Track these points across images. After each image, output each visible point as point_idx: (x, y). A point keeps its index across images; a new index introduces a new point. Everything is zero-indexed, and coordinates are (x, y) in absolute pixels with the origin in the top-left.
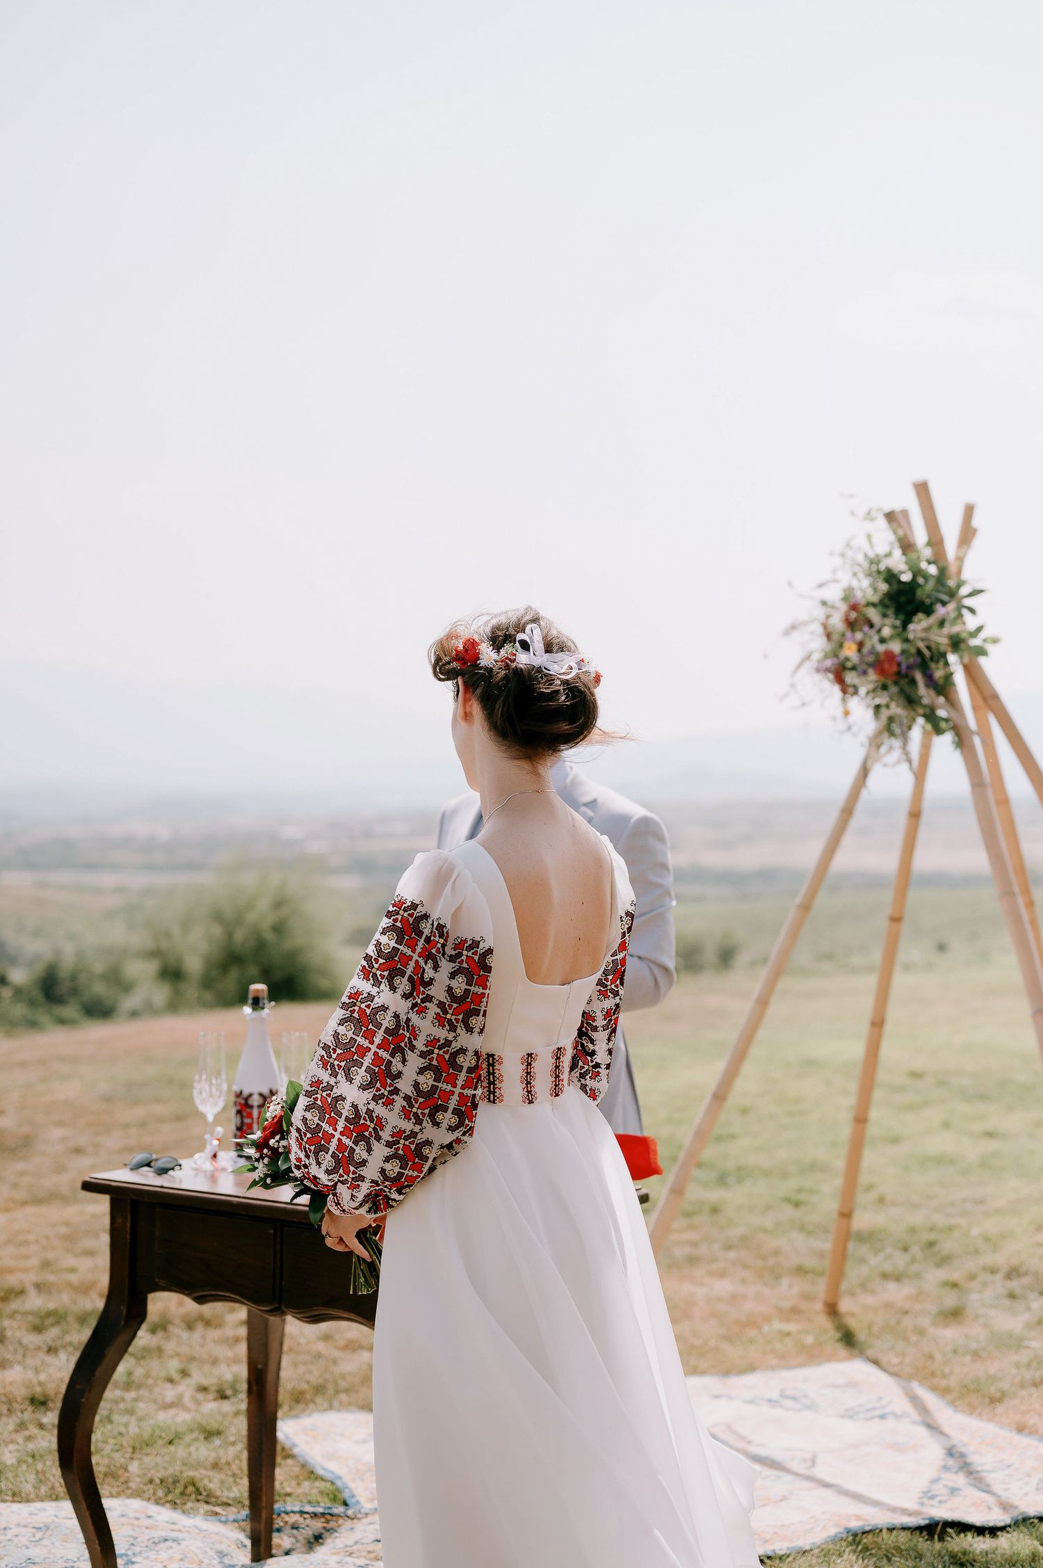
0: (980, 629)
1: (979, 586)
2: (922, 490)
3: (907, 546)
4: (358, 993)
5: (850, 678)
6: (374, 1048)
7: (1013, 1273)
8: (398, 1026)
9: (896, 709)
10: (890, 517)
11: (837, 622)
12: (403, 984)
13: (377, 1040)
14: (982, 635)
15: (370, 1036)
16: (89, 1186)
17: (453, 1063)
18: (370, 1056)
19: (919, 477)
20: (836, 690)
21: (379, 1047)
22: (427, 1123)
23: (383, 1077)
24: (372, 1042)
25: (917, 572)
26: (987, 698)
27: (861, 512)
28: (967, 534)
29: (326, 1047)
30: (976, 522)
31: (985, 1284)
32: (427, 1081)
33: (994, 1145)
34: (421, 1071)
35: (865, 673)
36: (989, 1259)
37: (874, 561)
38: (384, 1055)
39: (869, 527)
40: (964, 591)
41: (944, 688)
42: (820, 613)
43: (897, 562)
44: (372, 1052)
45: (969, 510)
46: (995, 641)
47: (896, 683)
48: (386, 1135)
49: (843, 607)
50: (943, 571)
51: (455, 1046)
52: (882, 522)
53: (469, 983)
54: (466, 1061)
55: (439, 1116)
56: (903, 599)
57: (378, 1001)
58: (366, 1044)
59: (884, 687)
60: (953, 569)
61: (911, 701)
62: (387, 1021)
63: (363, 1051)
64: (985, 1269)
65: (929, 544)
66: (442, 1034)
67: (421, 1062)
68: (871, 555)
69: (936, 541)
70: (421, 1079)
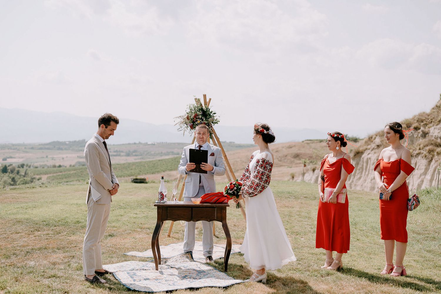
0: (217, 119)
1: (214, 113)
2: (205, 96)
12: (263, 168)
15: (259, 174)
18: (259, 176)
29: (254, 176)
42: (186, 115)
45: (210, 99)
48: (261, 185)
57: (260, 170)
62: (261, 172)
63: (258, 176)
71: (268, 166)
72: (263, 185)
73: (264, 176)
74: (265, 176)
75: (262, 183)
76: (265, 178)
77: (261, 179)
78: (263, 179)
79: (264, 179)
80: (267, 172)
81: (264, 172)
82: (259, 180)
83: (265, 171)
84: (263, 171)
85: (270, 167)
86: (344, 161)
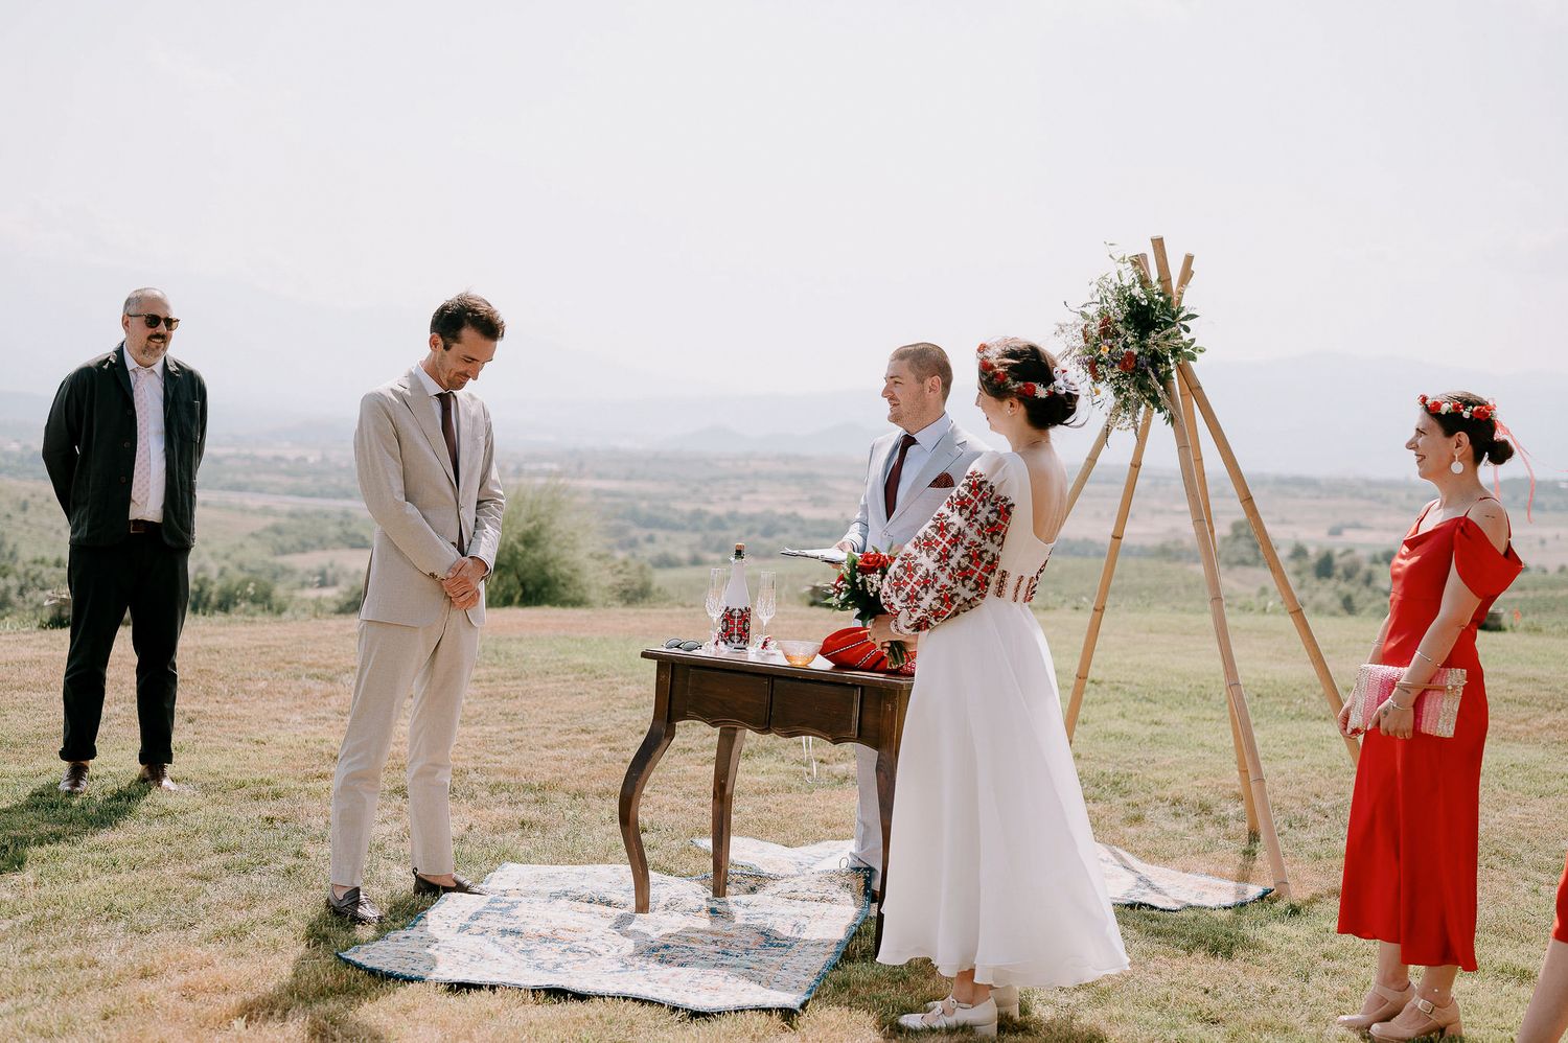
0: (1193, 340)
2: (1158, 244)
3: (1144, 282)
5: (1100, 368)
7: (1176, 802)
8: (959, 533)
9: (1133, 394)
10: (1135, 260)
11: (1095, 330)
14: (1194, 346)
15: (942, 536)
16: (645, 655)
17: (980, 556)
18: (940, 545)
19: (1156, 235)
20: (1090, 379)
22: (959, 584)
23: (945, 556)
24: (942, 540)
25: (1151, 300)
26: (1194, 389)
27: (1118, 257)
28: (1187, 275)
31: (1157, 808)
32: (965, 562)
33: (1158, 729)
34: (963, 556)
35: (1113, 366)
36: (1160, 793)
37: (1122, 290)
39: (1121, 267)
40: (1182, 315)
41: (1165, 380)
42: (1082, 322)
43: (1137, 291)
45: (1189, 259)
46: (1202, 350)
47: (1132, 375)
49: (1099, 321)
50: (1169, 300)
51: (983, 548)
52: (1129, 264)
53: (998, 518)
54: (987, 557)
55: (966, 582)
56: (1139, 317)
58: (939, 540)
59: (1125, 377)
60: (1176, 299)
61: (1142, 387)
63: (938, 543)
64: (1157, 798)
65: (1159, 280)
66: (978, 540)
67: (965, 552)
68: (1121, 286)
69: (1165, 279)
70: (962, 560)
73: (956, 550)
74: (959, 551)
76: (957, 557)
78: (951, 561)
79: (954, 563)
80: (969, 535)
81: (964, 531)
83: (967, 530)
84: (964, 525)
86: (1462, 530)
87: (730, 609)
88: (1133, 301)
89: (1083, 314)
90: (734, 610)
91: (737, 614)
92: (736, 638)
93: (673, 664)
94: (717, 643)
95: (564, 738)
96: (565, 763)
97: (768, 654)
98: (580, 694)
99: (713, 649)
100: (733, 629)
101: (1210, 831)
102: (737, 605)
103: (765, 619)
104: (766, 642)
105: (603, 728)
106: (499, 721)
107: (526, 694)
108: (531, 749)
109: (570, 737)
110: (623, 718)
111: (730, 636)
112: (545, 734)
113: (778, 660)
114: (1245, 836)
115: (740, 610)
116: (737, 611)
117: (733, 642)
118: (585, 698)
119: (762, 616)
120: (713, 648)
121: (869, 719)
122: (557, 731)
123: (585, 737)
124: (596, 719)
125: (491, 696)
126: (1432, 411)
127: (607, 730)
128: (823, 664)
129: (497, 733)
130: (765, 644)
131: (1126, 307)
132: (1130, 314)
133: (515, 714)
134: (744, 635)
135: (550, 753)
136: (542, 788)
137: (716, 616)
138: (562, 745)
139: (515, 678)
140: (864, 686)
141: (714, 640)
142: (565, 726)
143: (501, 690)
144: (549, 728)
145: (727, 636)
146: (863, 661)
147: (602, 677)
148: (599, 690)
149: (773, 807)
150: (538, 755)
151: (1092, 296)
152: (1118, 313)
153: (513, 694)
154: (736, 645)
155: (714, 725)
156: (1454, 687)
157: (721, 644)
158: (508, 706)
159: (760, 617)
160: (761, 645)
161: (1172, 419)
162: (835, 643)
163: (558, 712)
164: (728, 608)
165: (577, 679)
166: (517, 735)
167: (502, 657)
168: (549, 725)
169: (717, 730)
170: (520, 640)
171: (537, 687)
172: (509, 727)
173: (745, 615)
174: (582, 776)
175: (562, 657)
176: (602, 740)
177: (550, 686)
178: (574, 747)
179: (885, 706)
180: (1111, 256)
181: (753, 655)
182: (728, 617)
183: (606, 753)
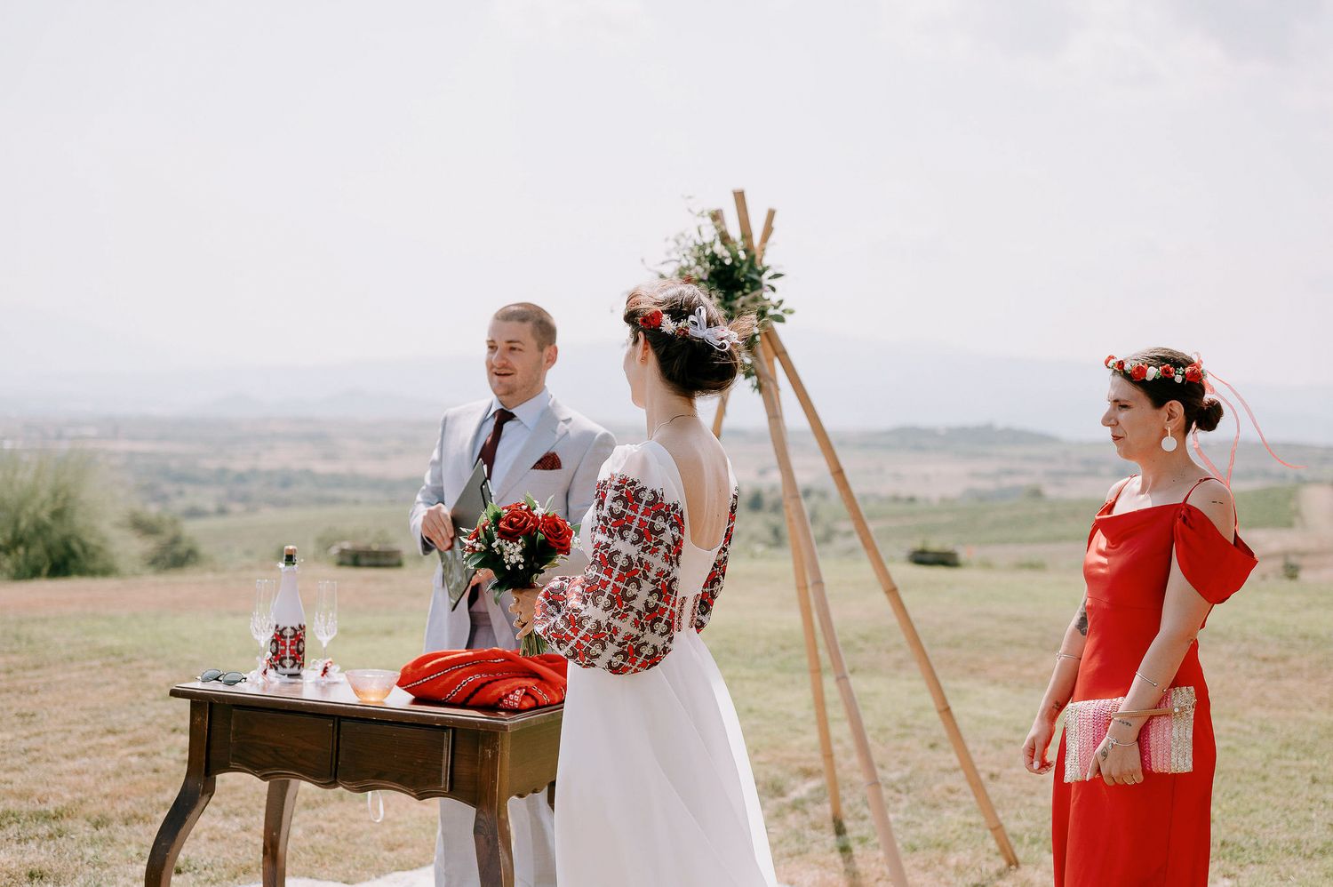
1: (779, 272)
2: (740, 197)
3: (725, 238)
4: (600, 543)
6: (612, 581)
8: (632, 563)
10: (716, 216)
12: (632, 535)
13: (615, 575)
14: (782, 307)
16: (174, 694)
18: (610, 587)
19: (738, 187)
21: (616, 580)
22: (648, 630)
24: (611, 577)
25: (735, 257)
26: (780, 353)
27: (697, 211)
28: (768, 230)
30: (776, 223)
34: (650, 594)
37: (702, 248)
38: (621, 585)
39: (700, 221)
40: (767, 274)
43: (719, 249)
44: (612, 584)
45: (772, 214)
46: (791, 312)
48: (619, 639)
50: (753, 258)
52: (708, 220)
56: (723, 277)
57: (613, 548)
58: (607, 578)
60: (758, 257)
62: (621, 561)
63: (604, 584)
65: (743, 237)
68: (700, 243)
69: (746, 235)
70: (650, 599)
71: (663, 525)
72: (628, 637)
73: (639, 587)
74: (647, 586)
75: (626, 627)
76: (643, 595)
77: (619, 601)
78: (634, 603)
79: (638, 604)
80: (657, 562)
81: (640, 560)
82: (611, 607)
83: (647, 557)
84: (634, 551)
85: (675, 531)
86: (1185, 520)
87: (281, 627)
88: (714, 258)
89: (662, 276)
90: (285, 628)
91: (289, 633)
92: (288, 662)
93: (211, 704)
94: (265, 672)
95: (86, 744)
96: (86, 777)
97: (329, 684)
98: (108, 684)
99: (259, 682)
100: (284, 652)
101: (792, 819)
102: (289, 622)
103: (325, 640)
104: (326, 668)
105: (132, 728)
106: (13, 725)
107: (48, 686)
108: (48, 761)
109: (93, 742)
110: (153, 713)
111: (281, 660)
112: (65, 739)
113: (342, 694)
114: (830, 826)
115: (293, 628)
116: (289, 630)
117: (284, 667)
118: (111, 689)
119: (321, 635)
120: (260, 680)
121: (464, 769)
122: (78, 733)
123: (111, 739)
124: (124, 716)
125: (8, 691)
126: (1133, 377)
127: (135, 730)
128: (400, 700)
129: (12, 740)
130: (325, 670)
131: (707, 265)
132: (712, 274)
133: (33, 715)
134: (298, 657)
135: (72, 765)
136: (58, 816)
137: (264, 638)
138: (84, 753)
139: (37, 667)
140: (457, 728)
141: (261, 669)
142: (88, 728)
143: (20, 683)
144: (70, 731)
145: (277, 660)
146: (453, 694)
147: (130, 661)
148: (128, 678)
149: (325, 825)
150: (56, 768)
151: (668, 253)
152: (701, 271)
153: (32, 689)
154: (289, 670)
155: (264, 778)
156: (1183, 709)
157: (271, 672)
158: (27, 704)
159: (319, 638)
160: (321, 672)
161: (759, 387)
162: (416, 672)
163: (82, 709)
164: (277, 627)
165: (104, 665)
166: (34, 742)
167: (24, 643)
168: (71, 727)
169: (268, 782)
170: (44, 621)
171: (60, 677)
172: (25, 733)
173: (298, 636)
174: (106, 796)
175: (88, 639)
176: (131, 743)
177: (75, 675)
178: (98, 755)
179: (483, 752)
180: (690, 211)
181: (310, 689)
182: (279, 638)
183: (134, 760)
